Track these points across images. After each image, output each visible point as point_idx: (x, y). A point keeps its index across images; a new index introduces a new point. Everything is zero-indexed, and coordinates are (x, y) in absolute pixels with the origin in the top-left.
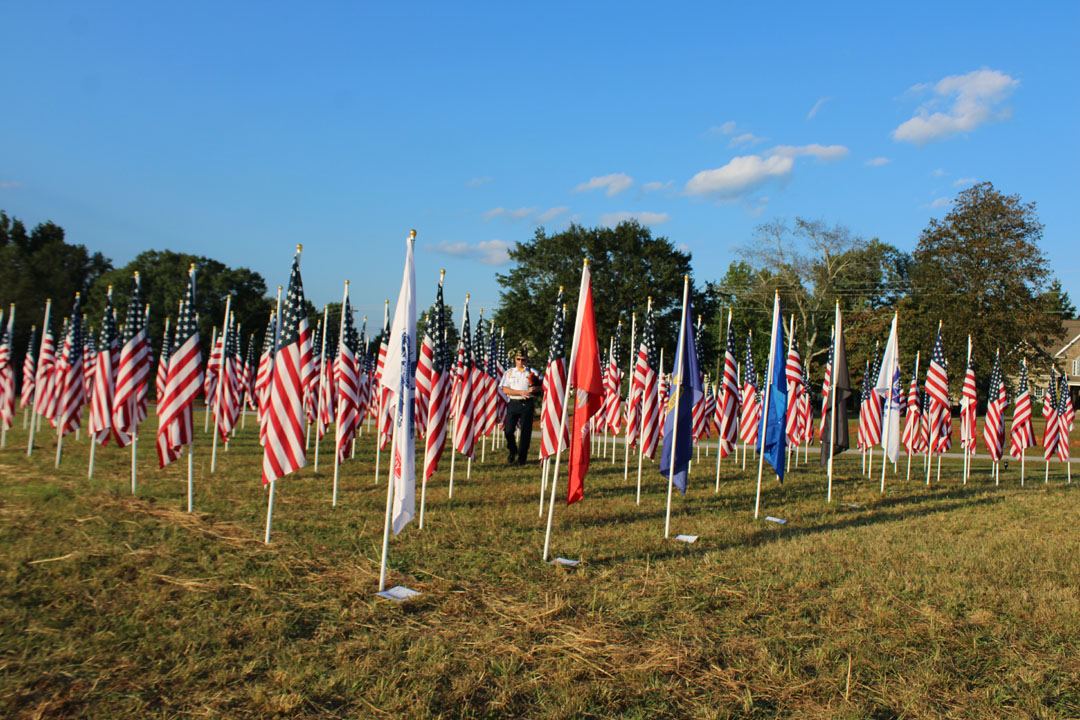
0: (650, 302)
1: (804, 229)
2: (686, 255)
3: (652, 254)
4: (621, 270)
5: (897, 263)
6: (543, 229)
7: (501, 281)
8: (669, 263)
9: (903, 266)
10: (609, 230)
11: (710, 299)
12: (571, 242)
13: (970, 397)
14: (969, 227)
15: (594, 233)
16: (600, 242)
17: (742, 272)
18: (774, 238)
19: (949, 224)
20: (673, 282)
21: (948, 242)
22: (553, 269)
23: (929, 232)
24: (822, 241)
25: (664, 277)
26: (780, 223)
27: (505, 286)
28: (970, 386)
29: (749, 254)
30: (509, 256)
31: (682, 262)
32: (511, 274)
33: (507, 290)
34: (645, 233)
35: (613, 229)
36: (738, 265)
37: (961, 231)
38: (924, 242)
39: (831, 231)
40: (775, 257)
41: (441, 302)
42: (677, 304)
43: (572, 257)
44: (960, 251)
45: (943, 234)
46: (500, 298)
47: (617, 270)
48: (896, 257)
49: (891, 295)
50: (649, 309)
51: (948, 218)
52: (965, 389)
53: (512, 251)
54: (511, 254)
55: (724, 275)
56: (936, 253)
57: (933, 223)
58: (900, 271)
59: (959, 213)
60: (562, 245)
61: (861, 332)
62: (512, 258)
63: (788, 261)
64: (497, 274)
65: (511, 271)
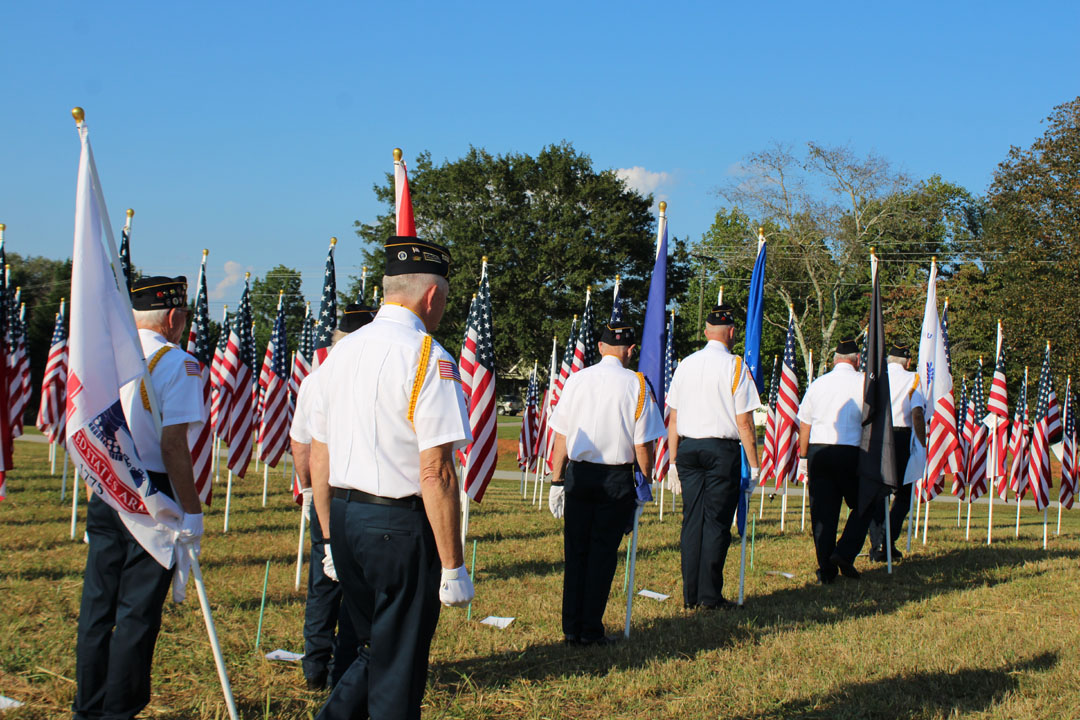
0: (484, 264)
1: (820, 161)
2: (645, 198)
3: (594, 195)
4: (545, 220)
5: (969, 213)
6: (429, 155)
7: (363, 234)
8: (619, 209)
9: (975, 219)
10: (529, 161)
11: (681, 264)
12: (469, 175)
13: (999, 414)
14: (1066, 159)
15: (505, 163)
16: (514, 176)
17: (735, 224)
18: (775, 174)
19: (1038, 155)
20: (623, 239)
21: (1036, 182)
22: (443, 216)
23: (1008, 166)
24: (846, 178)
25: (610, 231)
26: (784, 152)
27: (370, 242)
28: (999, 397)
29: (739, 196)
30: (377, 196)
31: (639, 209)
32: (379, 223)
33: (373, 247)
34: (582, 164)
35: (535, 156)
36: (729, 213)
37: (1055, 165)
38: (1000, 182)
39: (858, 164)
40: (776, 202)
41: (126, 259)
42: (631, 273)
43: (471, 198)
44: (1053, 196)
45: (1028, 169)
46: (363, 259)
47: (538, 219)
48: (967, 205)
49: (957, 261)
50: (484, 274)
51: (1037, 146)
52: (992, 402)
53: (381, 187)
54: (379, 192)
55: (708, 228)
56: (1018, 199)
57: (1014, 152)
58: (973, 226)
59: (1054, 139)
60: (454, 179)
61: (902, 317)
62: (380, 199)
63: (797, 209)
64: (358, 223)
65: (379, 218)
